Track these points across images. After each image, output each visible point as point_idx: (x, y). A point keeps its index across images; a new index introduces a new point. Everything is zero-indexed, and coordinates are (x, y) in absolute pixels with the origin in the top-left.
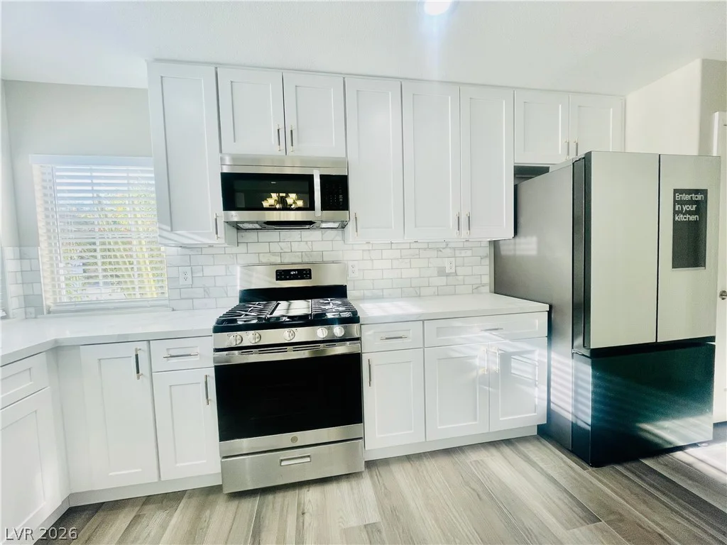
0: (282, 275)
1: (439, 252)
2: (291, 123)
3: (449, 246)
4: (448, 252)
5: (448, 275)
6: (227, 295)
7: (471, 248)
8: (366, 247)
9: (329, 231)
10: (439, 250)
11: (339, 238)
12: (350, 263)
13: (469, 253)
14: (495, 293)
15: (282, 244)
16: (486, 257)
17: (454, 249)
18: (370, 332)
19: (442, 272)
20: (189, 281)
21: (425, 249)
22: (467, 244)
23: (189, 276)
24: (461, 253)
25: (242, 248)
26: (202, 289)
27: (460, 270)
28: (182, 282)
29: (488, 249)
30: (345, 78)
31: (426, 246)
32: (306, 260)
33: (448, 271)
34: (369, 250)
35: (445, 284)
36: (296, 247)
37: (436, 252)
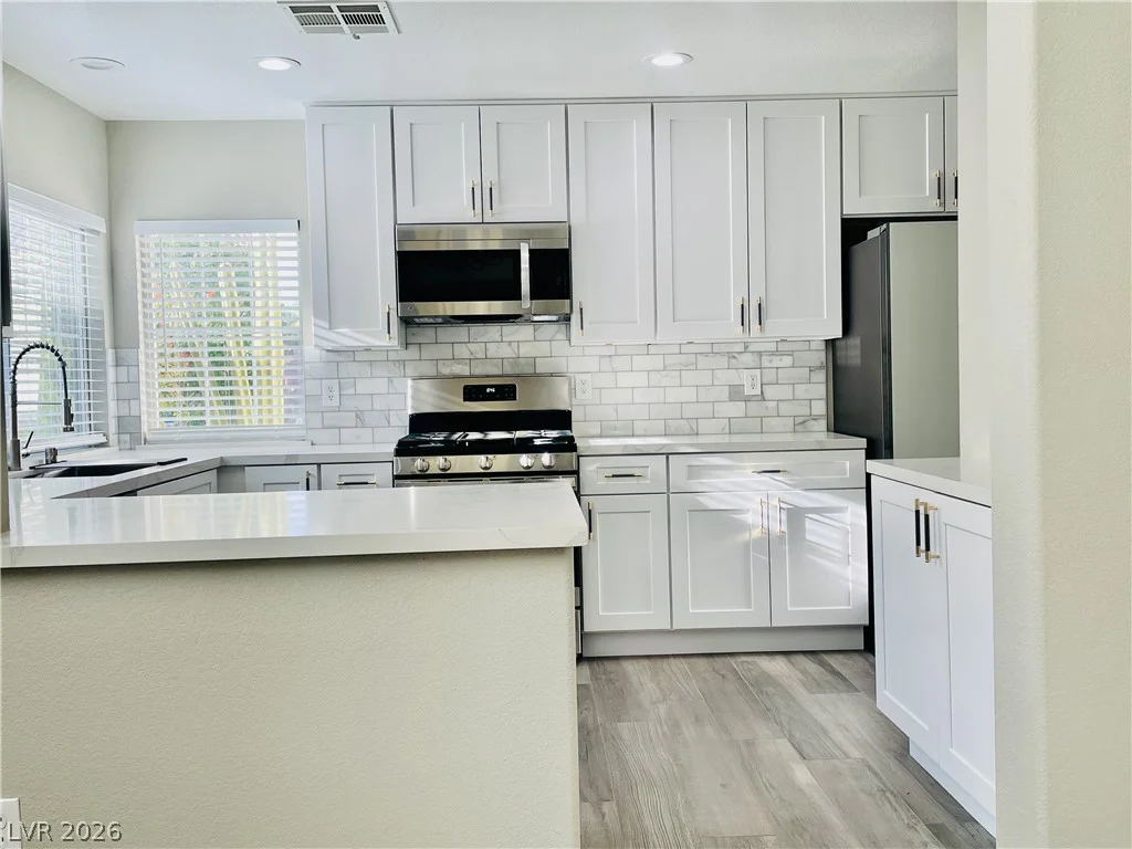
0: (473, 393)
1: (733, 361)
2: (490, 176)
3: (751, 348)
4: (748, 359)
5: (747, 400)
6: (389, 423)
7: (791, 353)
8: (606, 351)
9: (546, 326)
10: (732, 356)
11: (561, 336)
12: (579, 377)
13: (787, 361)
14: (836, 431)
15: (473, 347)
16: (820, 368)
17: (760, 354)
18: (593, 467)
19: (736, 393)
20: (335, 403)
21: (706, 354)
22: (782, 347)
23: (336, 393)
24: (771, 361)
25: (413, 353)
26: (354, 414)
27: (770, 392)
28: (325, 402)
29: (824, 353)
30: (566, 104)
31: (707, 349)
32: (508, 370)
33: (748, 391)
34: (610, 356)
35: (743, 415)
36: (493, 350)
37: (726, 358)
